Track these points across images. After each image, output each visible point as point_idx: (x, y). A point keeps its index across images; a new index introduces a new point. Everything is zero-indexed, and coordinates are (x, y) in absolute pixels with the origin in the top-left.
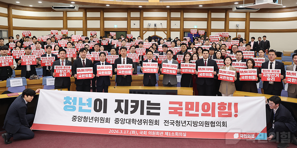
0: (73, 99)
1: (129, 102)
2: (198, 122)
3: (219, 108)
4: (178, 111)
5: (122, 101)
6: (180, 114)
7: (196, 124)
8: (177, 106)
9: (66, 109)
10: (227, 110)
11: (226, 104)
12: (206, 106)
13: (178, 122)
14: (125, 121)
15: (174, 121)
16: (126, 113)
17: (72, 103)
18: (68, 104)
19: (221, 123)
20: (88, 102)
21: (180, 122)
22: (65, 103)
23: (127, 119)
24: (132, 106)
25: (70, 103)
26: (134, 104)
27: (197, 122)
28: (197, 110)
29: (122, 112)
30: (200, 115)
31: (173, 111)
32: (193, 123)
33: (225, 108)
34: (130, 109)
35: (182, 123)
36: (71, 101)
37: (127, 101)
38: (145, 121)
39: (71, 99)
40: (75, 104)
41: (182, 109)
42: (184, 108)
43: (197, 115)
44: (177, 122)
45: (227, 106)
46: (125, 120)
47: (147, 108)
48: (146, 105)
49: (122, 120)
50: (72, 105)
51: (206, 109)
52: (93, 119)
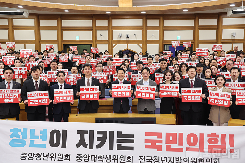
0: (22, 131)
1: (95, 133)
2: (183, 158)
3: (209, 141)
4: (157, 144)
5: (86, 132)
6: (160, 149)
7: (180, 161)
8: (155, 138)
9: (12, 144)
10: (219, 144)
11: (218, 136)
12: (192, 138)
13: (157, 159)
14: (90, 158)
15: (151, 157)
16: (91, 147)
17: (21, 136)
18: (15, 138)
19: (212, 160)
20: (42, 135)
21: (159, 159)
22: (11, 136)
23: (91, 156)
24: (98, 139)
25: (19, 137)
26: (101, 136)
27: (181, 159)
28: (181, 143)
29: (85, 146)
30: (185, 150)
31: (150, 144)
32: (176, 160)
33: (217, 141)
34: (96, 142)
35: (161, 160)
36: (19, 134)
37: (92, 133)
38: (114, 157)
39: (19, 131)
40: (25, 137)
41: (161, 142)
42: (164, 141)
43: (181, 150)
44: (155, 159)
45: (219, 139)
46: (89, 156)
47: (118, 141)
48: (115, 138)
49: (85, 156)
50: (21, 138)
51: (192, 141)
52: (48, 156)
